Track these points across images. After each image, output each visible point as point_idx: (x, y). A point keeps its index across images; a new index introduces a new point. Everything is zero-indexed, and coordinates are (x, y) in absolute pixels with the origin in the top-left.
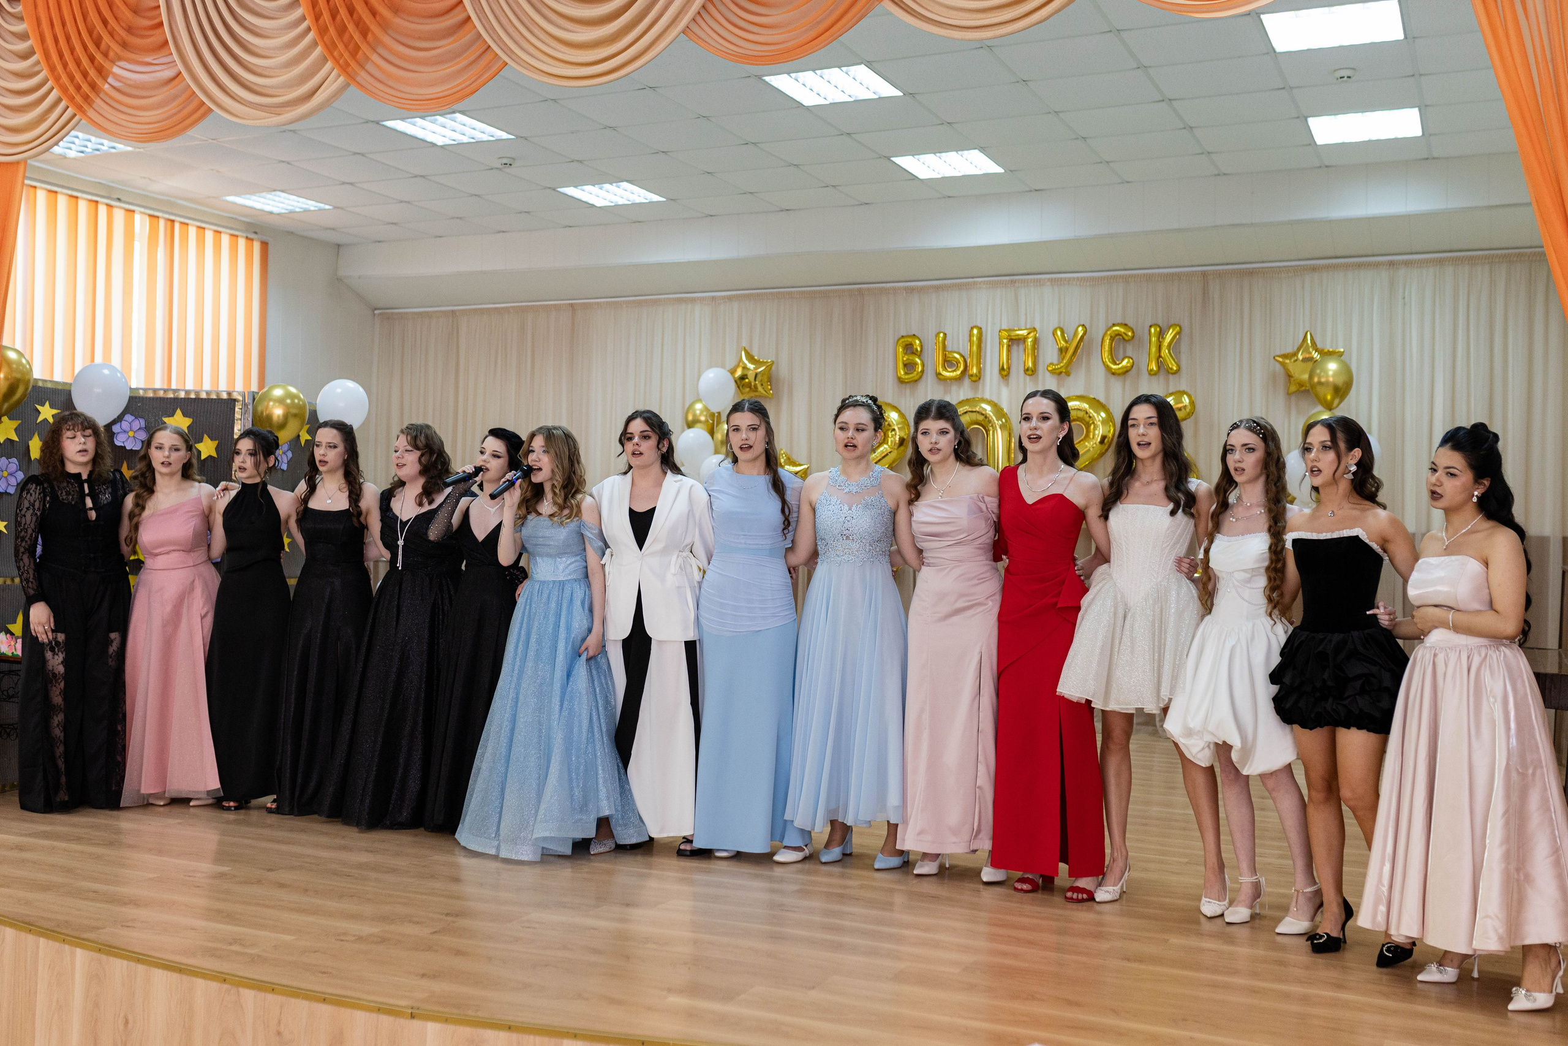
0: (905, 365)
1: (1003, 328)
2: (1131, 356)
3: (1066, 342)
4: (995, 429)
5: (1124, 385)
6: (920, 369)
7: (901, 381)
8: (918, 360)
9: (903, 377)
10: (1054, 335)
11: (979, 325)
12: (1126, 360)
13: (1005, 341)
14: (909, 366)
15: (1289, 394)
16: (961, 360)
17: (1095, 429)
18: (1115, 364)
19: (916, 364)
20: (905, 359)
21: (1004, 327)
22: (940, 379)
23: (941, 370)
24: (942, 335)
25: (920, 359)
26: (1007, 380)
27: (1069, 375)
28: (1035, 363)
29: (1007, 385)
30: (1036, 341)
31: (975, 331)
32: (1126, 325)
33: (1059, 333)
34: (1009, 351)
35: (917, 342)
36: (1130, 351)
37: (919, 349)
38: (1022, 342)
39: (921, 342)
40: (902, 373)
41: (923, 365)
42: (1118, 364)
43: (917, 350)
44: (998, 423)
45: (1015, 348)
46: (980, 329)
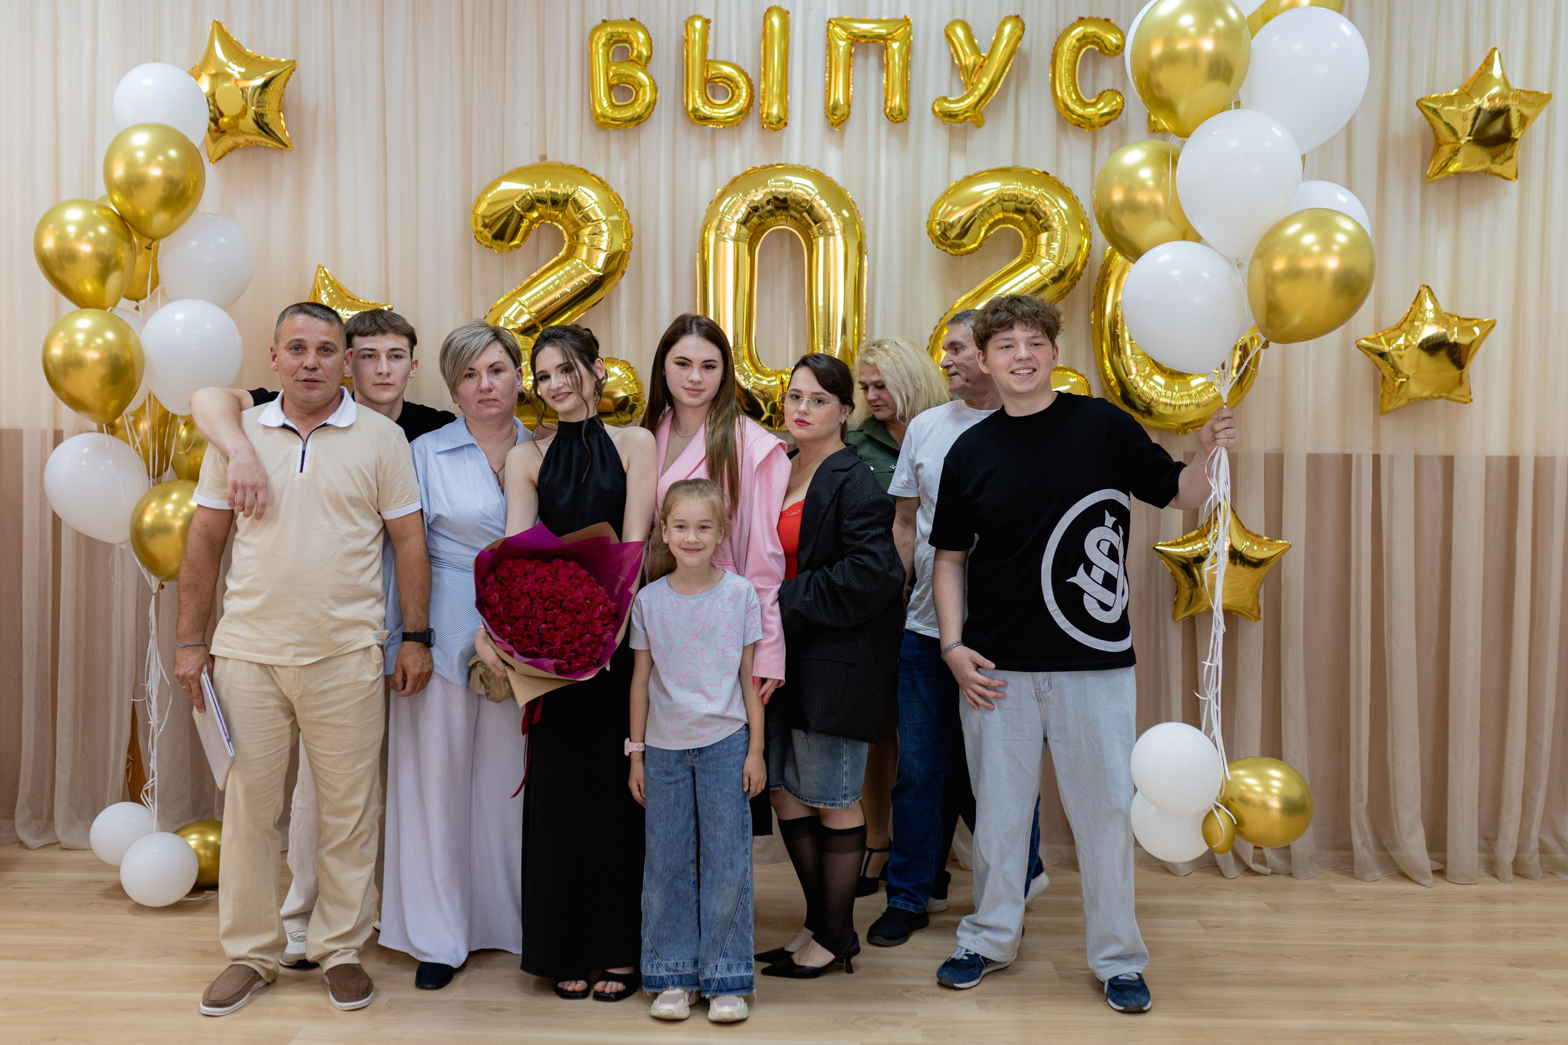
0: (611, 87)
1: (829, 16)
2: (1119, 90)
3: (976, 50)
4: (828, 234)
5: (1094, 147)
6: (648, 98)
7: (603, 125)
8: (642, 76)
9: (609, 112)
10: (948, 37)
11: (785, 7)
12: (1108, 97)
13: (842, 43)
14: (622, 89)
15: (1426, 179)
16: (743, 85)
17: (1050, 240)
18: (1085, 105)
19: (641, 85)
20: (611, 74)
21: (832, 13)
22: (693, 123)
23: (699, 101)
24: (698, 24)
25: (649, 76)
26: (843, 131)
27: (980, 127)
28: (906, 98)
29: (841, 145)
30: (908, 50)
31: (776, 20)
32: (1107, 20)
33: (960, 32)
34: (849, 66)
35: (641, 36)
36: (1107, 78)
37: (645, 52)
38: (873, 49)
39: (649, 39)
40: (605, 104)
41: (655, 89)
42: (1094, 105)
43: (639, 53)
44: (836, 224)
45: (859, 59)
46: (785, 15)
